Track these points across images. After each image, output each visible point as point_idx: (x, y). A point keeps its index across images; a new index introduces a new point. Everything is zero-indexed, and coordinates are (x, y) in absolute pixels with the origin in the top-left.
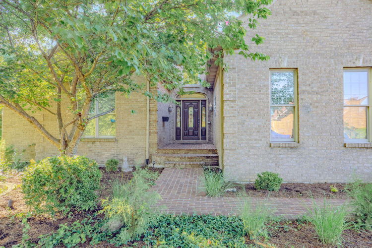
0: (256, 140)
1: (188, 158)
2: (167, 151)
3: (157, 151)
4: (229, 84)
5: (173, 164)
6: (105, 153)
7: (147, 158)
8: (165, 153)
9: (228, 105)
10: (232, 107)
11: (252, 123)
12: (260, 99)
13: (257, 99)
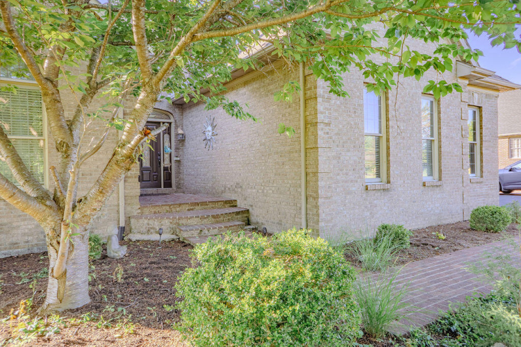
0: (352, 181)
1: (213, 216)
2: (157, 209)
3: (139, 211)
4: (323, 97)
5: (197, 229)
6: (22, 223)
7: (122, 224)
8: (155, 213)
9: (322, 129)
10: (328, 133)
11: (348, 158)
12: (355, 124)
13: (352, 123)
